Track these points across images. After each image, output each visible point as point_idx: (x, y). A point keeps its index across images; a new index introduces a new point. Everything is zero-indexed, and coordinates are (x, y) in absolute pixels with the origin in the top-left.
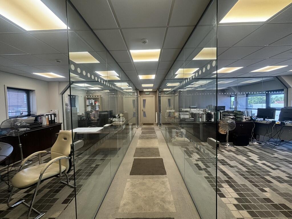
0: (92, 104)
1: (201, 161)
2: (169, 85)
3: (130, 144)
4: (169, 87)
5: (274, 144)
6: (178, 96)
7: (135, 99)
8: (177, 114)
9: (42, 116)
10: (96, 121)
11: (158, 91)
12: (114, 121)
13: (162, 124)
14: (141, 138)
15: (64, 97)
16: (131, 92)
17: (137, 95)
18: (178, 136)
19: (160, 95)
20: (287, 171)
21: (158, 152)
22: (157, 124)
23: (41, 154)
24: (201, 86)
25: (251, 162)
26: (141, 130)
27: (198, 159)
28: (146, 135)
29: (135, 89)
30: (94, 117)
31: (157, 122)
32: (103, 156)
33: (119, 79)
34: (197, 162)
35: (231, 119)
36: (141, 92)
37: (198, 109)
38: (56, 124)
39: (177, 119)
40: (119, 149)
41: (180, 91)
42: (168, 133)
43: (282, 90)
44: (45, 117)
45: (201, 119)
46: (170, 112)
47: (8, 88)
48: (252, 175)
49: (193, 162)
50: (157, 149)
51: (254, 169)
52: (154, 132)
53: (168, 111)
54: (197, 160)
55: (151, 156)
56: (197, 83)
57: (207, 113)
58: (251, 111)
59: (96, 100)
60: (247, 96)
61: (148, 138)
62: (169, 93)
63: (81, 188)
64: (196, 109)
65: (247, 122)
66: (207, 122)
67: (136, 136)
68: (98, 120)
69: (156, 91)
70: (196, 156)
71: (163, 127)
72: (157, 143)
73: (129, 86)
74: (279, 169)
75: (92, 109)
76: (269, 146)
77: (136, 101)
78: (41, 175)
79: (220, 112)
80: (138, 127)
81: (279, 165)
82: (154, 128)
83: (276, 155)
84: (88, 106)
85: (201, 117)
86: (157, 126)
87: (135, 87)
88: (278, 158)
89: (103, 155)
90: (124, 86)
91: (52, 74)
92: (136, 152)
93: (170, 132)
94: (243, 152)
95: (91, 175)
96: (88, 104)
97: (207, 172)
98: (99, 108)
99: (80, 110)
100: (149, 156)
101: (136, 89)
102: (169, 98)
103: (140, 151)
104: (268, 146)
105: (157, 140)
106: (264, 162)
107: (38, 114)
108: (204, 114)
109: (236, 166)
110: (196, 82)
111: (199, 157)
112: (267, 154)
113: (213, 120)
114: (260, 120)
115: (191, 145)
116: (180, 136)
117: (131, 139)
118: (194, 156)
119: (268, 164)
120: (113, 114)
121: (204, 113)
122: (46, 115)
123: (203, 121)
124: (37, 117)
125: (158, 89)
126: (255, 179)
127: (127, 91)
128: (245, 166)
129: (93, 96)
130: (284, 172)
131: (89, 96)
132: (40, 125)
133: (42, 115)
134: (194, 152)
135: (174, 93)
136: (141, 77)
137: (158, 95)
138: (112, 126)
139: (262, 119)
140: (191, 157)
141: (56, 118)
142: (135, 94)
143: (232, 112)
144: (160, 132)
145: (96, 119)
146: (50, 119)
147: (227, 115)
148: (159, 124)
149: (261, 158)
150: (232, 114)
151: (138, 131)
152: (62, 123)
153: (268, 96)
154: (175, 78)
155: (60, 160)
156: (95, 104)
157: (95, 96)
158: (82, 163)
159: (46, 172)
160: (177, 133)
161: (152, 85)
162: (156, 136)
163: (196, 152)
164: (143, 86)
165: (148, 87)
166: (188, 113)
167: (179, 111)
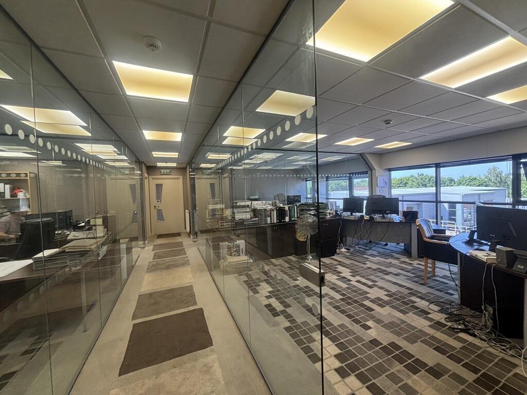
1: (274, 296)
2: (212, 156)
3: (122, 289)
5: (364, 247)
7: (136, 182)
8: (228, 213)
10: (13, 243)
11: (188, 167)
12: (71, 241)
13: (199, 234)
14: (153, 268)
16: (123, 168)
17: (141, 175)
18: (231, 254)
19: (194, 175)
20: (384, 286)
21: (193, 296)
22: (189, 234)
24: (266, 163)
25: (344, 282)
26: (153, 250)
27: (268, 294)
28: (163, 261)
29: (136, 162)
31: (188, 230)
32: (34, 339)
34: (269, 300)
35: (313, 216)
36: (152, 169)
37: (264, 202)
39: (229, 222)
41: (231, 169)
42: (212, 251)
43: (366, 173)
45: (269, 219)
46: (214, 210)
48: (349, 304)
49: (262, 302)
50: (190, 288)
51: (348, 293)
52: (182, 252)
53: (211, 207)
54: (268, 297)
56: (260, 156)
57: (279, 208)
58: (336, 202)
60: (327, 180)
61: (168, 267)
62: (211, 173)
64: (260, 202)
65: (332, 218)
66: (279, 222)
67: (139, 266)
69: (185, 168)
70: (265, 289)
71: (202, 239)
72: (190, 275)
73: (119, 154)
74: (376, 286)
76: (359, 251)
77: (138, 186)
79: (296, 205)
80: (144, 244)
81: (375, 279)
82: (182, 242)
83: (369, 265)
85: (270, 216)
86: (190, 237)
87: (135, 156)
88: (371, 268)
90: (105, 151)
92: (138, 306)
93: (216, 248)
94: (332, 266)
97: (288, 316)
98: (29, 205)
100: (171, 310)
101: (139, 162)
103: (149, 301)
104: (357, 252)
105: (189, 269)
106: (358, 278)
108: (273, 210)
109: (327, 294)
110: (258, 154)
111: (271, 289)
112: (358, 264)
113: (287, 219)
114: (346, 214)
115: (255, 268)
116: (235, 253)
117: (124, 276)
118: (261, 290)
119: (364, 280)
121: (273, 208)
123: (272, 222)
125: (190, 163)
126: (352, 309)
128: (338, 292)
129: (8, 175)
130: (381, 288)
134: (262, 281)
135: (222, 173)
136: (149, 135)
137: (190, 175)
138: (63, 252)
139: (349, 213)
140: (257, 292)
142: (136, 172)
143: (312, 205)
144: (195, 250)
145: (13, 237)
147: (306, 210)
148: (193, 233)
149: (354, 273)
150: (313, 208)
151: (144, 254)
153: (350, 180)
154: (223, 143)
160: (229, 248)
161: (175, 155)
162: (187, 259)
163: (265, 280)
164: (156, 154)
165: (167, 158)
166: (248, 210)
167: (233, 207)
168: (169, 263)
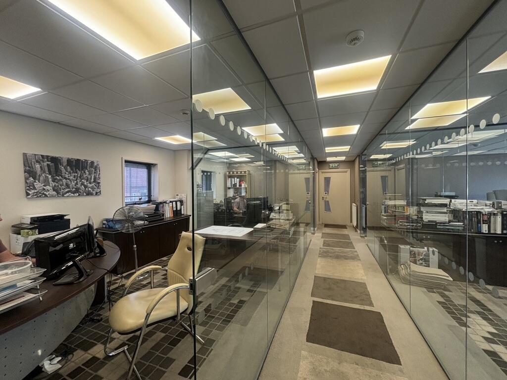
0: (235, 185)
2: (387, 145)
4: (385, 152)
6: (404, 170)
7: (310, 176)
8: (412, 211)
9: (164, 204)
10: (241, 215)
11: (357, 159)
12: (272, 219)
13: (368, 229)
14: (324, 254)
15: (196, 174)
16: (300, 164)
17: (314, 169)
18: (415, 262)
21: (367, 294)
22: (356, 228)
23: (153, 270)
26: (322, 238)
28: (333, 249)
29: (311, 158)
30: (238, 208)
31: (355, 224)
32: (253, 283)
33: (282, 140)
36: (322, 164)
38: (183, 216)
39: (413, 223)
40: (282, 272)
44: (169, 205)
45: (485, 227)
47: (126, 161)
49: (478, 343)
50: (363, 286)
52: (349, 245)
54: (488, 340)
55: (351, 301)
59: (241, 178)
61: (338, 257)
63: (212, 348)
66: (505, 234)
67: (312, 249)
68: (244, 213)
69: (353, 162)
70: (481, 326)
71: (372, 236)
72: (362, 272)
73: (299, 153)
75: (235, 193)
77: (311, 180)
78: (148, 315)
80: (314, 230)
82: (348, 235)
84: (229, 188)
85: (488, 222)
86: (356, 231)
87: (311, 153)
89: (251, 280)
91: (178, 137)
92: (316, 286)
95: (229, 321)
96: (229, 185)
98: (246, 192)
99: (218, 195)
100: (346, 301)
101: (313, 158)
102: (383, 174)
103: (323, 285)
105: (360, 265)
107: (160, 200)
108: (495, 214)
111: (493, 330)
115: (456, 290)
116: (421, 262)
117: (302, 255)
118: (473, 324)
120: (269, 204)
121: (495, 211)
122: (170, 202)
123: (492, 232)
124: (158, 205)
125: (359, 156)
127: (295, 161)
129: (237, 172)
131: (231, 173)
132: (161, 217)
133: (164, 202)
134: (472, 312)
135: (396, 165)
136: (327, 132)
137: (359, 168)
138: (269, 227)
141: (182, 207)
142: (310, 167)
144: (363, 246)
145: (241, 211)
146: (175, 209)
148: (364, 228)
151: (314, 239)
152: (191, 215)
154: (406, 129)
155: (178, 290)
156: (240, 185)
157: (241, 172)
158: (216, 292)
159: (157, 309)
160: (413, 255)
161: (346, 148)
162: (356, 253)
163: (479, 313)
164: (328, 150)
165: (337, 152)
166: (445, 210)
167: (419, 205)
168: (339, 254)
